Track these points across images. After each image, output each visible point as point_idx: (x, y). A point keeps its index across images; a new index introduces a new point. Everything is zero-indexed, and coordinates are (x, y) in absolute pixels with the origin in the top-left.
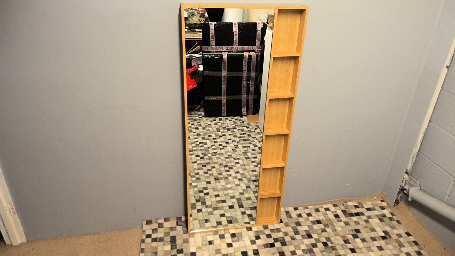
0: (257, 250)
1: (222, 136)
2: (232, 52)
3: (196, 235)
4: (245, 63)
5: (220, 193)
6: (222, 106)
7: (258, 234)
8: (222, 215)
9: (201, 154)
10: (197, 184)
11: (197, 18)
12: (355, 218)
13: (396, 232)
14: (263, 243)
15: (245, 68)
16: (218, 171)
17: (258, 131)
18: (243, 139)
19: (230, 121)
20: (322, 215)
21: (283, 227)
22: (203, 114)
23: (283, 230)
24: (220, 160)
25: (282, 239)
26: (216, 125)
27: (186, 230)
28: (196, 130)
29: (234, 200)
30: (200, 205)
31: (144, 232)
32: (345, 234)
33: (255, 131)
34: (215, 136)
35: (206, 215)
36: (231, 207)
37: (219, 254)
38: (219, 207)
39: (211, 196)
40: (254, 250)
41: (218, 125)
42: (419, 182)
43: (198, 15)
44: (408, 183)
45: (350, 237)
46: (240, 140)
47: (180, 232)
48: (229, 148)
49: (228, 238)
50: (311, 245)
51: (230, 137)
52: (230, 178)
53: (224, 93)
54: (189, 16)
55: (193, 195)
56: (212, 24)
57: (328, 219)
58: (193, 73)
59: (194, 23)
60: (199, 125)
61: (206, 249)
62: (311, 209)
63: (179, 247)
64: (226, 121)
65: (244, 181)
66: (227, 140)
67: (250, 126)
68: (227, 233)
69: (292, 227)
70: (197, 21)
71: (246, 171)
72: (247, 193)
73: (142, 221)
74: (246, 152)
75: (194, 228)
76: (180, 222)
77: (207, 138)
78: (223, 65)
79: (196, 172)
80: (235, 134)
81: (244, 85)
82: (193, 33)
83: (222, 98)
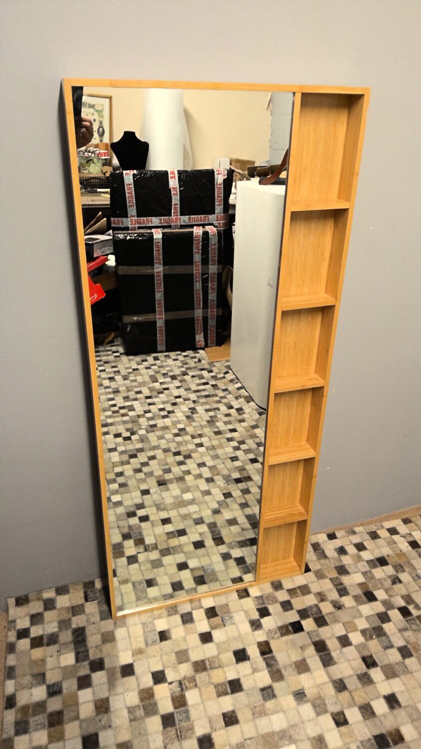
0: (267, 643)
1: (162, 390)
2: (170, 227)
3: (130, 621)
4: (197, 248)
5: (172, 514)
6: (158, 332)
7: (263, 603)
8: (182, 566)
9: (124, 431)
10: (122, 498)
11: (97, 168)
14: (276, 624)
15: (197, 257)
16: (163, 465)
17: (230, 376)
18: (203, 393)
19: (174, 360)
20: (386, 544)
21: (312, 582)
22: (121, 350)
23: (315, 587)
24: (163, 441)
25: (314, 609)
26: (148, 370)
27: (107, 609)
28: (110, 382)
29: (203, 528)
30: (131, 547)
31: (12, 625)
33: (224, 377)
34: (148, 391)
35: (146, 570)
36: (199, 545)
37: (185, 661)
38: (172, 548)
39: (153, 523)
40: (260, 645)
41: (153, 370)
43: (98, 162)
46: (198, 397)
47: (93, 615)
48: (180, 413)
49: (200, 621)
50: (376, 617)
51: (179, 392)
52: (188, 478)
53: (161, 308)
55: (116, 523)
56: (128, 174)
57: (398, 552)
58: (96, 272)
59: (93, 178)
60: (115, 372)
61: (155, 653)
62: (361, 534)
63: (93, 655)
65: (218, 483)
66: (174, 398)
67: (213, 369)
68: (196, 608)
69: (330, 579)
70: (97, 173)
71: (218, 461)
72: (228, 510)
73: (7, 598)
74: (214, 419)
75: (123, 604)
76: (92, 591)
77: (134, 397)
78: (155, 252)
79: (118, 469)
80: (188, 385)
81: (198, 290)
82: (92, 196)
83: (157, 316)
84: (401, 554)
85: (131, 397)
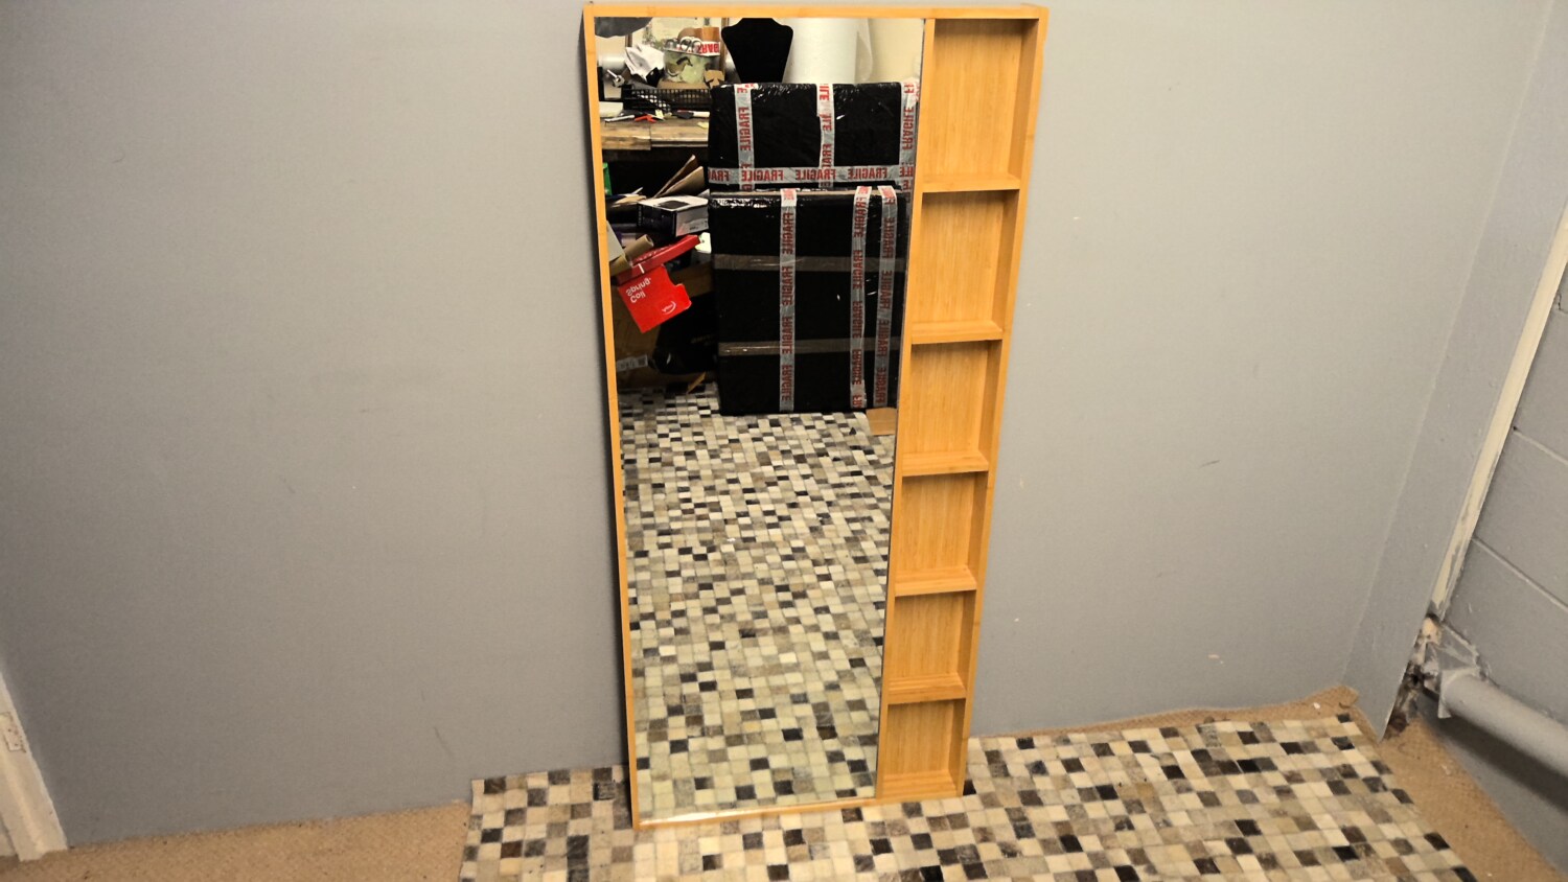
1: (775, 480)
2: (814, 186)
3: (660, 835)
4: (859, 226)
5: (757, 684)
6: (781, 376)
7: (884, 833)
8: (759, 764)
9: (698, 544)
10: (677, 651)
11: (695, 73)
12: (1241, 781)
13: (1390, 831)
14: (899, 866)
15: (859, 243)
16: (755, 605)
18: (850, 490)
19: (807, 428)
20: (1121, 765)
21: (974, 811)
22: (715, 404)
23: (976, 820)
24: (762, 567)
25: (968, 852)
26: (757, 443)
27: (627, 813)
28: (687, 459)
29: (805, 710)
30: (680, 727)
31: (476, 821)
32: (1199, 837)
34: (750, 480)
35: (699, 764)
36: (792, 735)
38: (747, 735)
39: (723, 695)
41: (766, 443)
42: (1477, 650)
43: (699, 61)
44: (1439, 653)
45: (1219, 848)
46: (837, 495)
47: (604, 821)
48: (800, 523)
49: (772, 847)
50: (1074, 876)
51: (805, 486)
52: (794, 629)
53: (788, 331)
54: (669, 66)
55: (661, 689)
56: (742, 90)
57: (1140, 781)
58: (678, 262)
59: (687, 90)
60: (697, 442)
62: (1080, 745)
63: (595, 877)
64: (793, 430)
65: (845, 642)
66: (795, 495)
67: (876, 448)
68: (770, 828)
69: (1006, 810)
70: (696, 83)
71: (852, 607)
72: (854, 685)
73: (471, 780)
74: (859, 536)
75: (654, 809)
76: (606, 785)
77: (724, 488)
78: (782, 231)
79: (677, 606)
80: (824, 473)
81: (857, 303)
82: (681, 125)
83: (781, 347)
84: (1146, 784)
85: (719, 489)
